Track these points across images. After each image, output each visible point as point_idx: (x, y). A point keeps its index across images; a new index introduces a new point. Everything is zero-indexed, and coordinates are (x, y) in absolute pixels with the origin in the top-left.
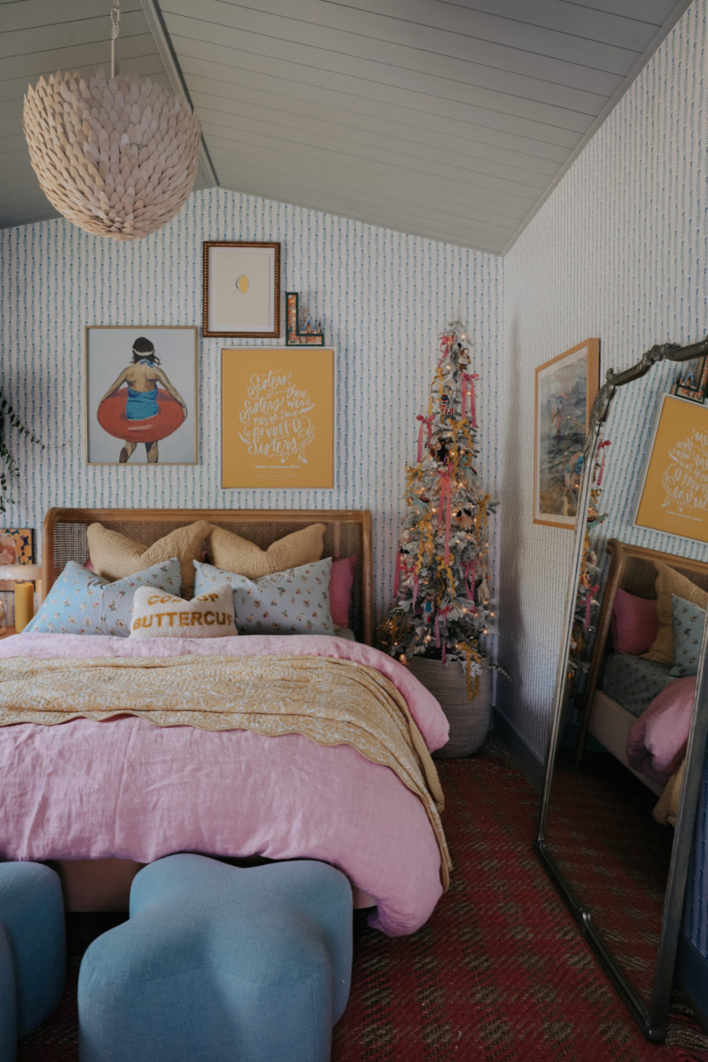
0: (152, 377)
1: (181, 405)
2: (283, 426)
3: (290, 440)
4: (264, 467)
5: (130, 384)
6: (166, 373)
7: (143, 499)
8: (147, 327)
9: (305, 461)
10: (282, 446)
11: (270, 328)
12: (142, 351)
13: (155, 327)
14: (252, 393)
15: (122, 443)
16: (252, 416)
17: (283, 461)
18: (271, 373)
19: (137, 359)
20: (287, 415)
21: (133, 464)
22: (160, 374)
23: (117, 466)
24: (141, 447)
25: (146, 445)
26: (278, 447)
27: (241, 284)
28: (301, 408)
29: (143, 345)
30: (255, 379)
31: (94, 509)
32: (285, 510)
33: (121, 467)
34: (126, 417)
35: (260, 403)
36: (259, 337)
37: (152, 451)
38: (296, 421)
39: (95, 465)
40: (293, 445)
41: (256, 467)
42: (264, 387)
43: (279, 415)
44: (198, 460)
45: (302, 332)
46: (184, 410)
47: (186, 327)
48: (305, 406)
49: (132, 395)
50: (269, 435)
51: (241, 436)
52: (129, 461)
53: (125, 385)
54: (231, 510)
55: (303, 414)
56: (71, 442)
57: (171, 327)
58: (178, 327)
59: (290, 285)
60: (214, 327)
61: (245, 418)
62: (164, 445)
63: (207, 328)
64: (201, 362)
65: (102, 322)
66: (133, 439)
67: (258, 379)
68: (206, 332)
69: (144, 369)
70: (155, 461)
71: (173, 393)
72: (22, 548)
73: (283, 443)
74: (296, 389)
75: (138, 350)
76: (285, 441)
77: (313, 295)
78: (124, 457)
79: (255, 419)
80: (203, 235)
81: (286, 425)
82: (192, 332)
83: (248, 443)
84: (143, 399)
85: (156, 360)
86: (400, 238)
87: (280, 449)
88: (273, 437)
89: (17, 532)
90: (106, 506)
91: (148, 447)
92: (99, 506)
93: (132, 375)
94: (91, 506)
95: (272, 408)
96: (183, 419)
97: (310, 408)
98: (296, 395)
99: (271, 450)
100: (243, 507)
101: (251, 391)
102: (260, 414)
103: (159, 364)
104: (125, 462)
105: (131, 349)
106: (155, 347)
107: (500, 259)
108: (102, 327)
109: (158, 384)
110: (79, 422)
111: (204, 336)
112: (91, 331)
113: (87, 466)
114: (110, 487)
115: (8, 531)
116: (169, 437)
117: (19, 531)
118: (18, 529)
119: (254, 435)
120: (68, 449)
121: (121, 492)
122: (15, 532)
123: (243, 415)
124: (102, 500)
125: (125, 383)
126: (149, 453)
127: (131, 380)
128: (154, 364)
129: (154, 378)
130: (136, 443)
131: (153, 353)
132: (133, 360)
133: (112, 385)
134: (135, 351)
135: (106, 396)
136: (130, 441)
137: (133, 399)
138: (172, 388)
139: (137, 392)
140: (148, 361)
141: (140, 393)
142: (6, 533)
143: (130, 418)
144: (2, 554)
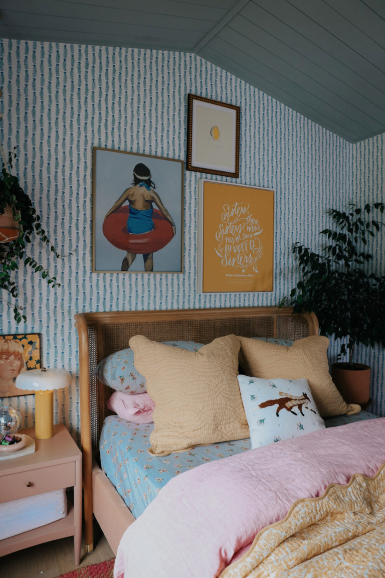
0: (149, 198)
1: (172, 224)
2: (244, 244)
3: (248, 255)
4: (231, 275)
5: (131, 202)
6: (159, 195)
7: (140, 302)
8: (143, 155)
9: (257, 271)
10: (243, 260)
11: (232, 170)
12: (141, 175)
13: (150, 156)
14: (225, 218)
15: (124, 253)
16: (225, 236)
17: (243, 271)
18: (237, 204)
19: (137, 181)
20: (246, 237)
21: (131, 272)
22: (156, 197)
23: (118, 273)
24: (140, 257)
25: (144, 255)
26: (240, 261)
27: (214, 132)
28: (255, 232)
29: (141, 170)
30: (226, 208)
31: (97, 313)
33: (122, 275)
34: (127, 230)
35: (230, 226)
36: (225, 176)
37: (149, 262)
38: (252, 241)
39: (99, 271)
40: (250, 260)
41: (227, 275)
42: (232, 214)
43: (242, 237)
44: (181, 270)
46: (173, 227)
47: (173, 160)
48: (257, 231)
49: (132, 211)
50: (235, 251)
51: (217, 251)
52: (129, 269)
53: (127, 203)
54: (205, 309)
55: (256, 236)
56: (76, 250)
57: (162, 158)
58: (168, 159)
60: (194, 163)
61: (220, 237)
62: (157, 255)
63: (191, 163)
64: (185, 190)
65: (106, 145)
66: (133, 250)
67: (228, 208)
68: (188, 166)
69: (141, 191)
70: (150, 269)
71: (165, 213)
72: (30, 353)
73: (244, 257)
74: (252, 218)
75: (137, 175)
76: (245, 256)
78: (125, 266)
79: (227, 239)
80: (186, 88)
81: (246, 245)
82: (180, 164)
83: (222, 256)
84: (141, 217)
85: (152, 184)
87: (242, 263)
88: (237, 253)
91: (146, 258)
92: (101, 310)
93: (133, 195)
94: (94, 310)
95: (237, 231)
96: (173, 235)
97: (260, 232)
98: (252, 222)
99: (236, 262)
101: (224, 216)
102: (229, 235)
103: (154, 188)
104: (126, 270)
105: (133, 172)
106: (152, 173)
108: (106, 149)
109: (154, 204)
110: (84, 233)
111: (187, 169)
112: (98, 152)
113: (91, 273)
114: (111, 293)
115: (15, 336)
116: (162, 249)
117: (27, 336)
118: (26, 335)
119: (226, 251)
120: (74, 258)
121: (121, 297)
122: (23, 338)
123: (218, 234)
124: (104, 304)
125: (127, 201)
126: (147, 263)
127: (132, 199)
128: (151, 187)
129: (151, 199)
130: (136, 254)
131: (150, 179)
132: (133, 182)
133: (116, 202)
134: (136, 174)
135: (111, 211)
136: (131, 253)
137: (133, 216)
138: (164, 208)
139: (137, 210)
140: (146, 184)
141: (139, 211)
142: (13, 339)
143: (130, 232)
144: (9, 361)
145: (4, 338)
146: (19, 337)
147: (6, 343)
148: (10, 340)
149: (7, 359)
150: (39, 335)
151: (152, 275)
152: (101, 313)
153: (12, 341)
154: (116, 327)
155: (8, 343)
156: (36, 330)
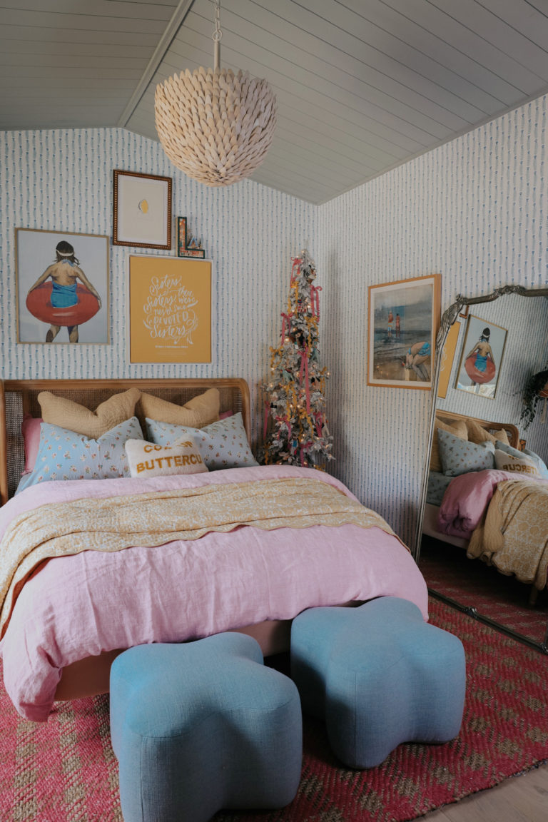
0: (72, 274)
1: (97, 298)
2: (176, 316)
3: (180, 326)
4: (161, 347)
5: (54, 278)
6: (83, 270)
7: (66, 372)
8: (67, 233)
9: (191, 343)
10: (175, 332)
11: (165, 243)
12: (63, 253)
13: (74, 233)
14: (153, 291)
15: (48, 326)
16: (154, 308)
17: (176, 343)
18: (166, 276)
19: (60, 258)
20: (179, 308)
21: (56, 343)
22: (79, 273)
23: (43, 345)
24: (64, 330)
25: (68, 328)
27: (142, 206)
28: (188, 303)
29: (64, 247)
30: (155, 280)
31: (24, 380)
32: (175, 379)
33: (47, 346)
34: (51, 305)
35: (159, 298)
36: (156, 248)
37: (74, 334)
38: (185, 313)
39: (24, 343)
40: (183, 331)
41: (156, 346)
42: (162, 286)
43: (173, 309)
44: (108, 340)
45: (189, 247)
46: (99, 301)
47: (99, 236)
48: (191, 303)
49: (56, 288)
50: (166, 323)
51: (145, 323)
52: (54, 341)
53: (50, 279)
54: (136, 379)
55: (190, 308)
56: (2, 324)
58: (92, 235)
59: (179, 211)
60: (121, 238)
61: (148, 309)
62: (82, 328)
63: (117, 238)
64: (111, 264)
65: (28, 226)
66: (57, 323)
67: (157, 281)
68: (114, 241)
69: (64, 268)
70: (75, 341)
71: (90, 287)
73: (176, 329)
74: (185, 290)
75: (60, 252)
77: (194, 220)
78: (50, 338)
80: (112, 163)
81: (178, 316)
82: (105, 239)
83: (150, 328)
84: (66, 291)
85: (76, 261)
86: (253, 184)
87: (173, 334)
88: (168, 325)
90: (34, 378)
91: (70, 330)
92: (27, 377)
93: (56, 271)
94: (20, 378)
95: (168, 303)
96: (98, 308)
97: (195, 304)
98: (185, 294)
99: (167, 334)
100: (144, 377)
101: (152, 289)
102: (159, 307)
103: (78, 264)
104: (51, 341)
105: (55, 250)
106: (75, 250)
107: (316, 207)
108: (28, 229)
109: (78, 280)
110: (9, 307)
111: (114, 244)
112: (20, 232)
113: (17, 344)
114: (37, 362)
116: (88, 321)
119: (155, 322)
121: (47, 366)
123: (146, 307)
124: (30, 373)
125: (50, 277)
126: (71, 335)
127: (54, 275)
128: (74, 263)
129: (74, 275)
130: (60, 327)
131: (73, 255)
132: (56, 259)
133: (40, 278)
134: (58, 252)
135: (34, 287)
136: (54, 325)
137: (57, 291)
138: (89, 283)
139: (60, 285)
140: (69, 261)
141: (63, 286)
143: (54, 306)
151: (78, 346)
152: (27, 380)
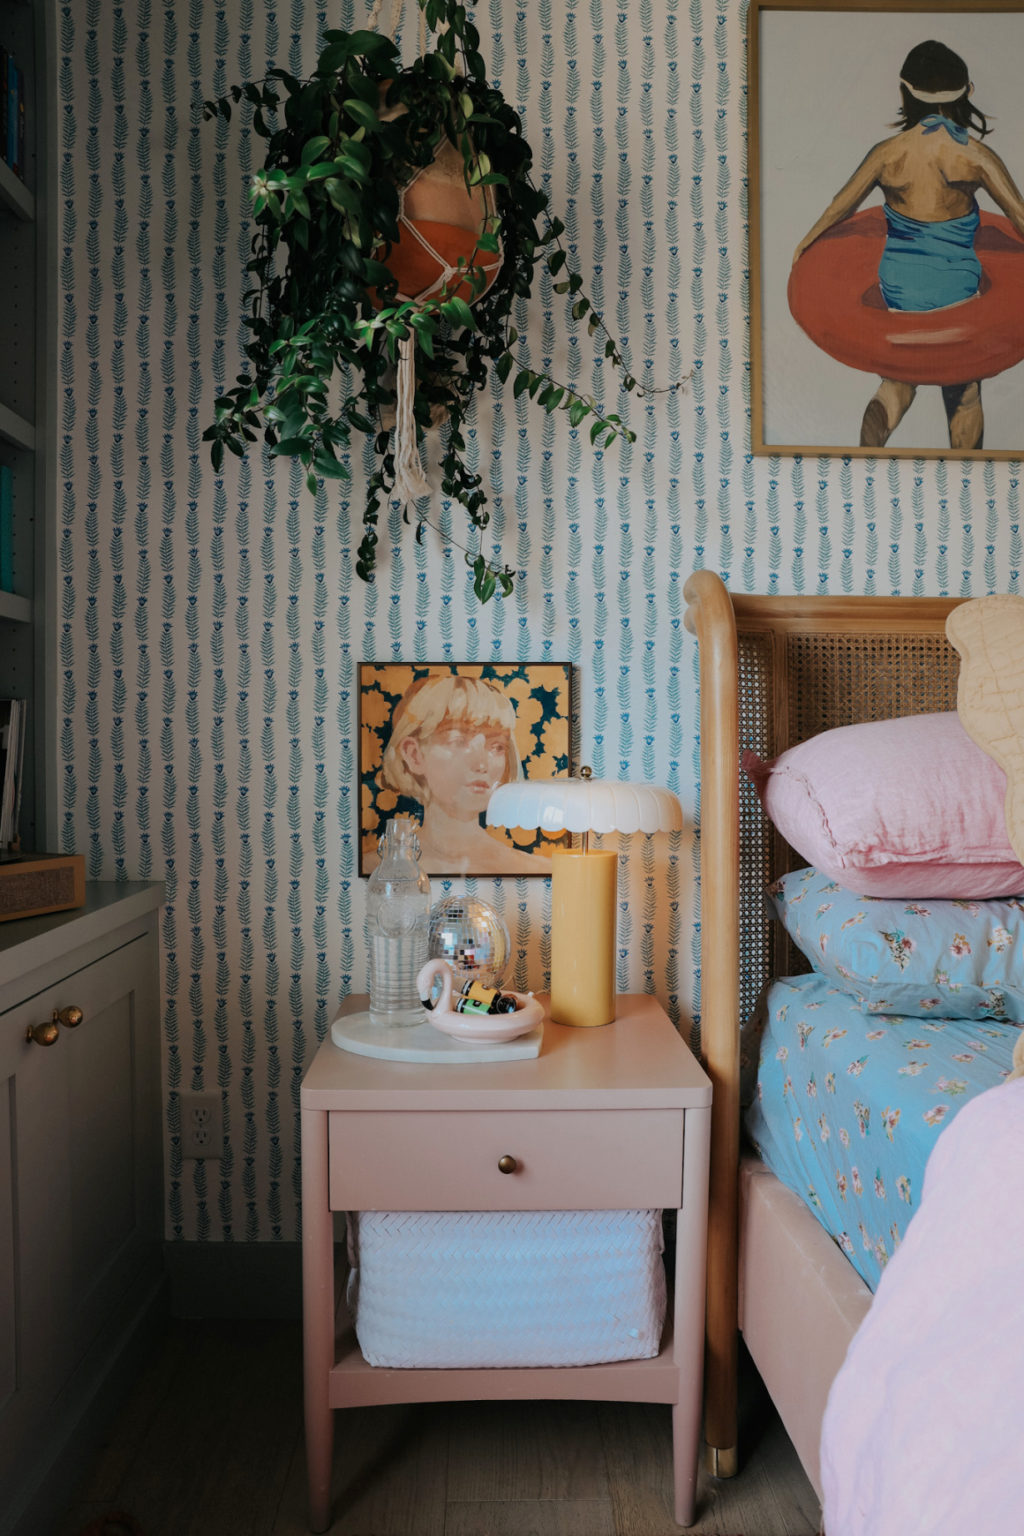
0: (962, 174)
5: (894, 195)
6: (1004, 160)
7: (930, 569)
12: (932, 89)
15: (868, 385)
19: (913, 113)
21: (897, 456)
22: (990, 169)
23: (849, 461)
24: (930, 398)
25: (946, 391)
29: (931, 66)
31: (773, 598)
33: (861, 466)
34: (881, 300)
37: (964, 414)
39: (776, 454)
49: (898, 229)
52: (894, 442)
53: (877, 198)
56: (697, 379)
66: (904, 371)
69: (932, 151)
70: (969, 445)
72: (537, 730)
75: (916, 87)
78: (875, 432)
84: (932, 247)
85: (975, 119)
89: (520, 674)
91: (953, 401)
92: (786, 587)
93: (898, 166)
94: (759, 588)
103: (984, 132)
104: (878, 446)
105: (899, 80)
106: (973, 75)
109: (981, 195)
110: (722, 316)
112: (768, 18)
113: (750, 458)
114: (824, 530)
115: (488, 670)
117: (528, 670)
118: (523, 665)
120: (686, 402)
121: (859, 547)
122: (516, 675)
124: (797, 570)
125: (878, 192)
126: (956, 419)
127: (896, 182)
128: (970, 131)
129: (969, 178)
130: (913, 388)
131: (965, 96)
132: (900, 118)
133: (836, 198)
134: (910, 87)
135: (819, 231)
136: (893, 380)
137: (901, 244)
139: (916, 222)
140: (951, 123)
141: (925, 224)
142: (483, 676)
143: (892, 304)
144: (468, 751)
145: (454, 672)
146: (501, 671)
147: (460, 690)
148: (472, 680)
149: (463, 743)
150: (571, 669)
151: (978, 471)
152: (786, 599)
153: (479, 683)
154: (837, 653)
155: (465, 689)
156: (560, 654)
